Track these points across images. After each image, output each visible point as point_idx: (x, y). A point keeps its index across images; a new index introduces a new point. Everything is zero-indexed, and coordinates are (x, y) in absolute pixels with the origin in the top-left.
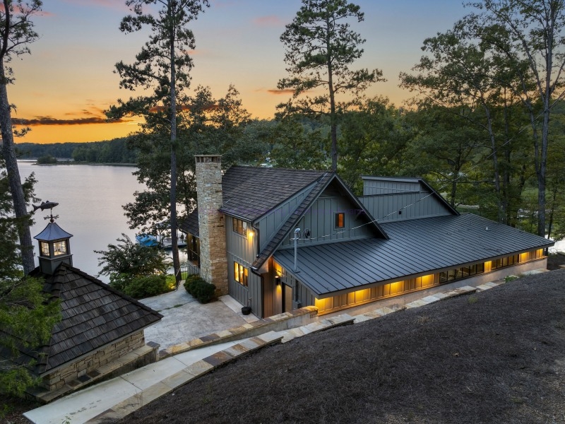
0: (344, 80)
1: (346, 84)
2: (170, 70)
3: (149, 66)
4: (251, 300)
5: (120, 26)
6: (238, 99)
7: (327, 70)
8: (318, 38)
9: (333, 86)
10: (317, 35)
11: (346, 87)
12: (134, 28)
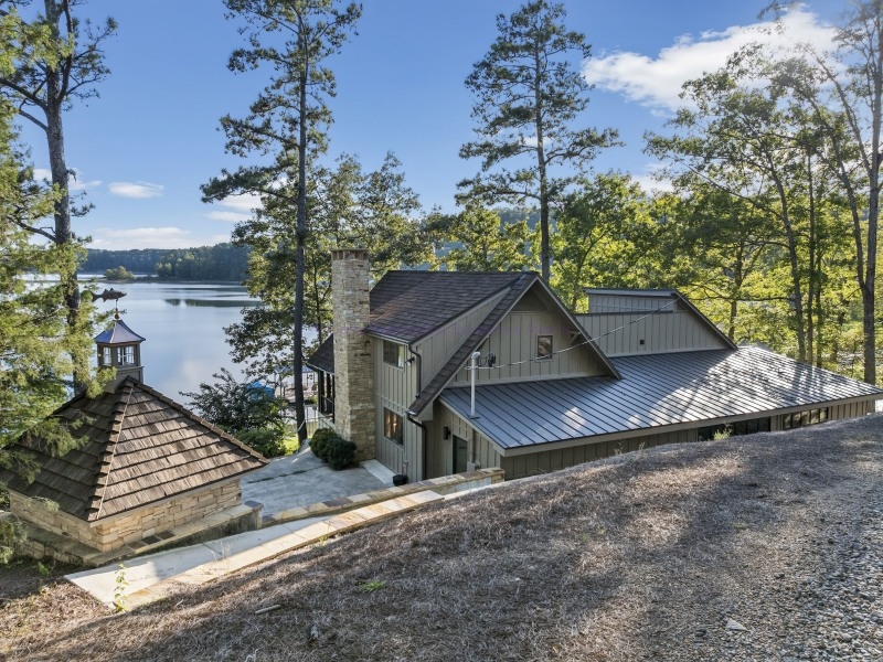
0: (561, 145)
1: (564, 151)
2: (298, 127)
3: (269, 121)
4: (407, 464)
5: (228, 63)
6: (400, 173)
7: (535, 130)
8: (522, 82)
9: (545, 153)
10: (520, 79)
11: (565, 156)
12: (248, 66)
